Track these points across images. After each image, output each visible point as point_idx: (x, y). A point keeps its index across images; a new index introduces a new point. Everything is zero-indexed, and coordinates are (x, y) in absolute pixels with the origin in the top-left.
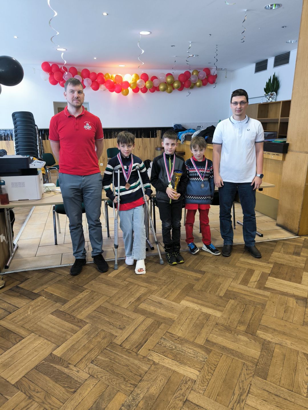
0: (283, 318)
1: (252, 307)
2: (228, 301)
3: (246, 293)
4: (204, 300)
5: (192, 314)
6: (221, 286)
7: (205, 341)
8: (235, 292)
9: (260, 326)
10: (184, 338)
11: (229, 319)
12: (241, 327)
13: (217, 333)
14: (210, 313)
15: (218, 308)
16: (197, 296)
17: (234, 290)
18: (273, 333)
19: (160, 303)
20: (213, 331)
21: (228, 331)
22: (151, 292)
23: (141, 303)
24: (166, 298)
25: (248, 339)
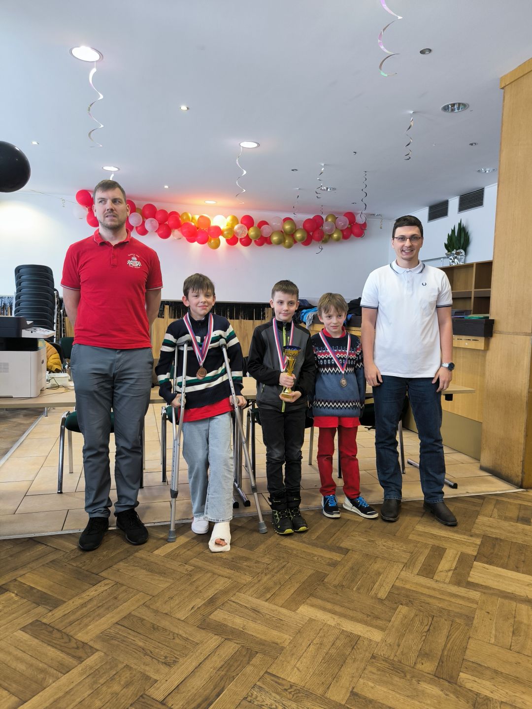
0: (511, 646)
1: (446, 622)
2: (395, 609)
3: (432, 593)
4: (346, 604)
5: (321, 634)
6: (381, 577)
7: (348, 695)
8: (410, 590)
9: (465, 663)
10: (304, 687)
11: (399, 646)
12: (424, 665)
13: (375, 677)
14: (359, 634)
15: (375, 622)
16: (332, 597)
17: (408, 586)
18: (493, 679)
19: (255, 611)
20: (366, 672)
21: (397, 672)
22: (238, 587)
23: (216, 609)
24: (267, 600)
25: (442, 690)
